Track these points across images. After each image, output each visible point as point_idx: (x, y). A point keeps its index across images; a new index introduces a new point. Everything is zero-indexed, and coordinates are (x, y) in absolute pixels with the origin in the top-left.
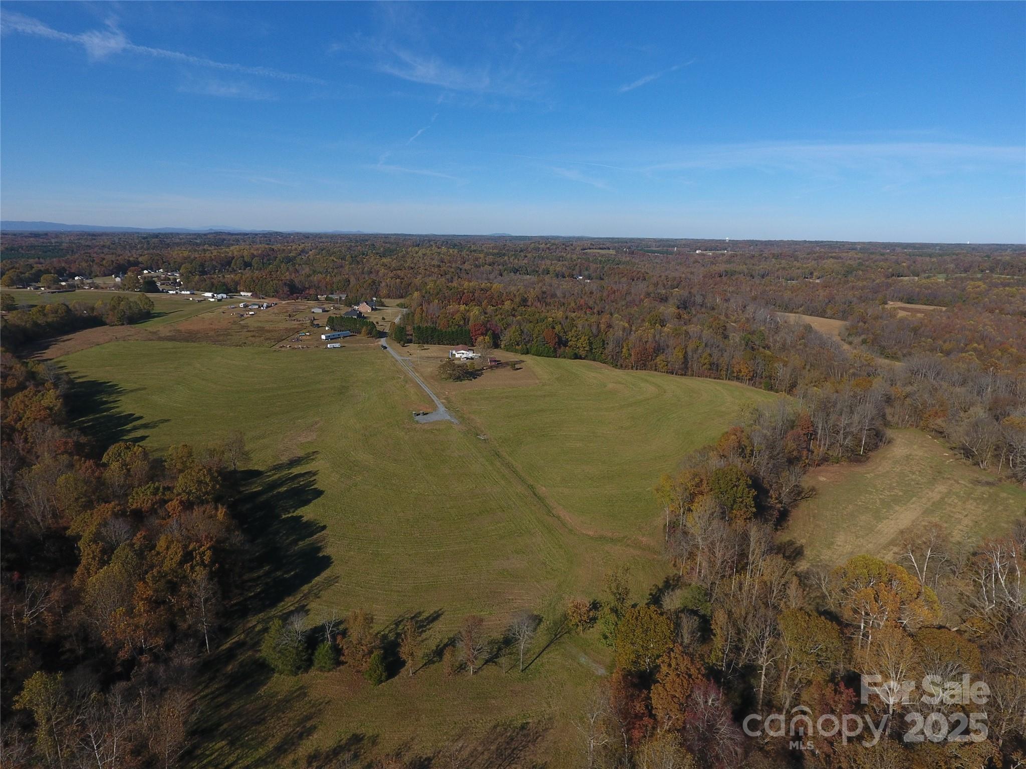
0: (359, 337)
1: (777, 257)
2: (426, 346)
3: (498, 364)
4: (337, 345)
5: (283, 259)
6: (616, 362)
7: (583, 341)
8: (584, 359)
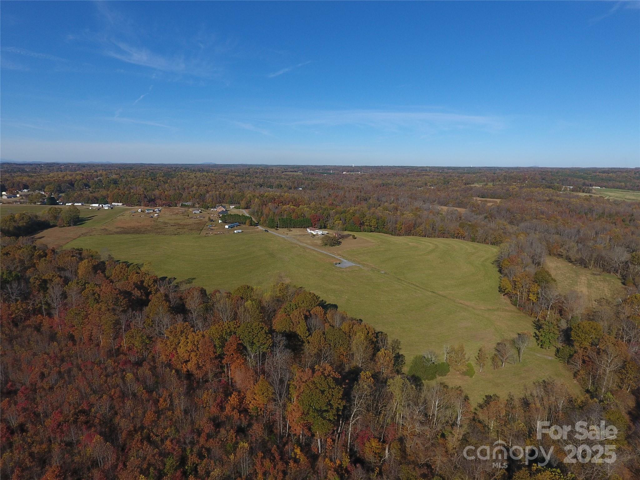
0: (243, 226)
1: (394, 175)
2: (291, 229)
3: (343, 237)
4: (240, 231)
5: (111, 181)
6: (395, 232)
7: (373, 223)
8: (373, 232)
